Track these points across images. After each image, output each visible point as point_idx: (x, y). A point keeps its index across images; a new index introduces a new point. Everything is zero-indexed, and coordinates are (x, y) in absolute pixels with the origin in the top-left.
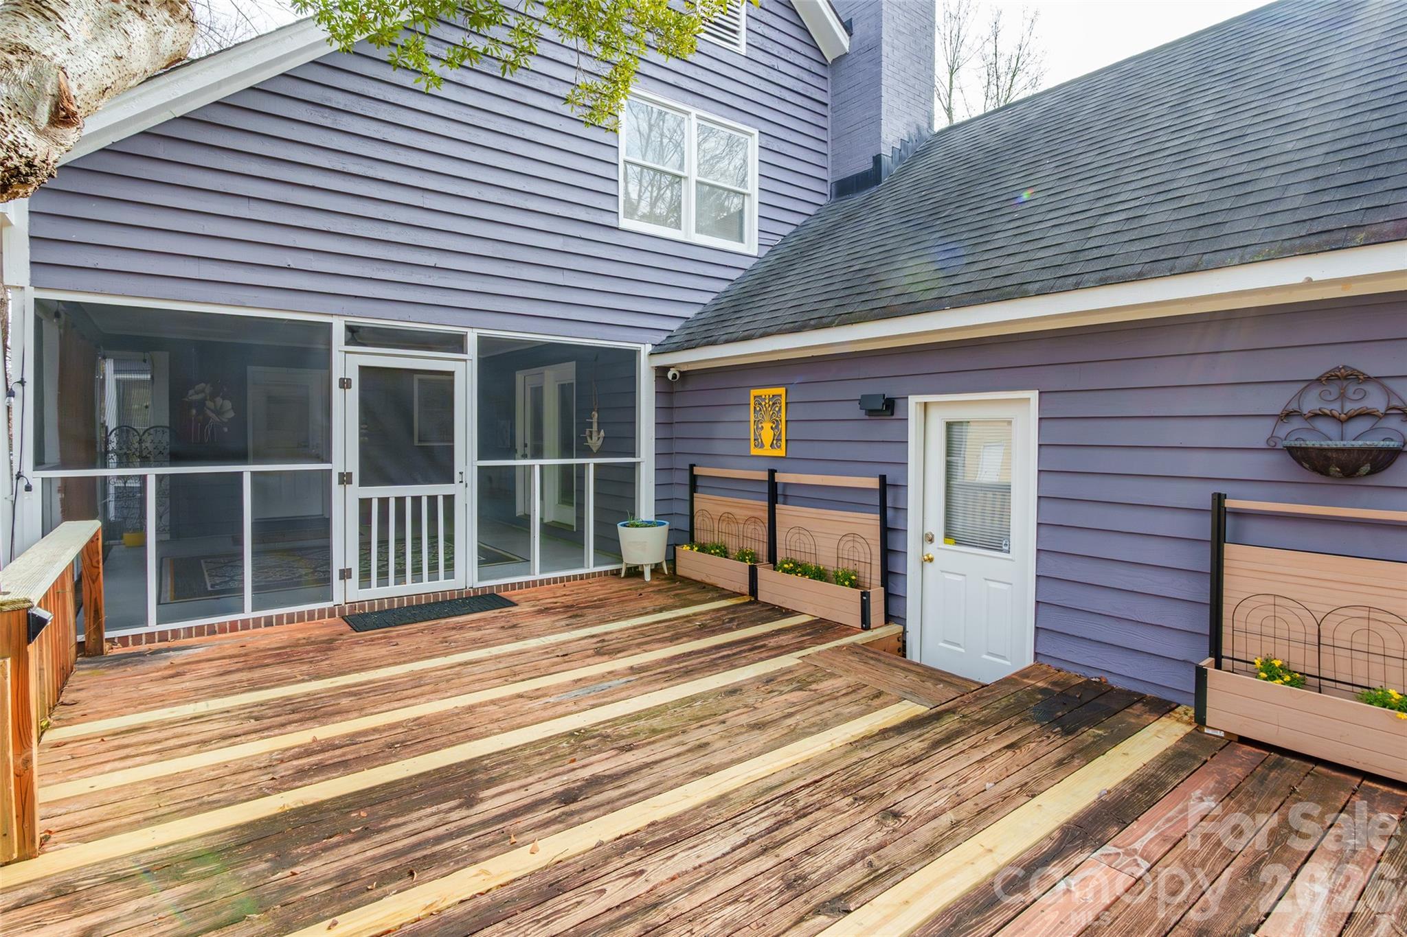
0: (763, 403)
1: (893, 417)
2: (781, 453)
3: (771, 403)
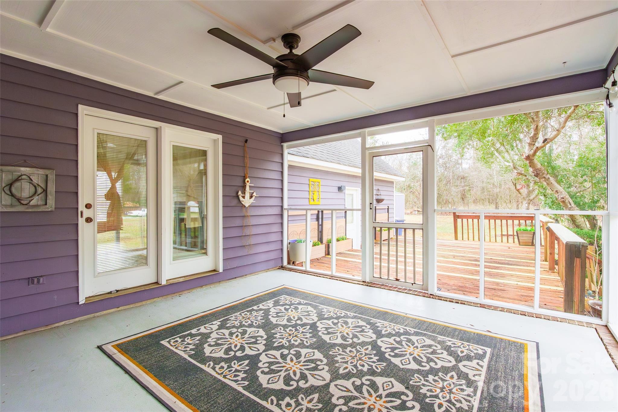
1: (343, 192)
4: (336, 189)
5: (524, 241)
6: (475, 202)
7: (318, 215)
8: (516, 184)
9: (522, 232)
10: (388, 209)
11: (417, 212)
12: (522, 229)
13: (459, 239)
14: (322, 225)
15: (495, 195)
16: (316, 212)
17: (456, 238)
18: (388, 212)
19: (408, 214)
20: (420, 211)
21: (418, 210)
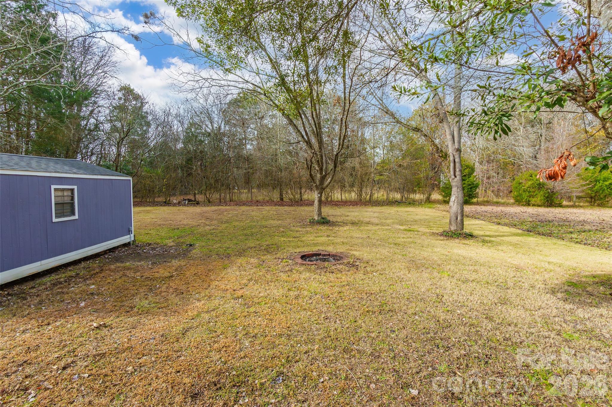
15: (280, 180)
19: (174, 205)
20: (192, 201)
21: (188, 199)
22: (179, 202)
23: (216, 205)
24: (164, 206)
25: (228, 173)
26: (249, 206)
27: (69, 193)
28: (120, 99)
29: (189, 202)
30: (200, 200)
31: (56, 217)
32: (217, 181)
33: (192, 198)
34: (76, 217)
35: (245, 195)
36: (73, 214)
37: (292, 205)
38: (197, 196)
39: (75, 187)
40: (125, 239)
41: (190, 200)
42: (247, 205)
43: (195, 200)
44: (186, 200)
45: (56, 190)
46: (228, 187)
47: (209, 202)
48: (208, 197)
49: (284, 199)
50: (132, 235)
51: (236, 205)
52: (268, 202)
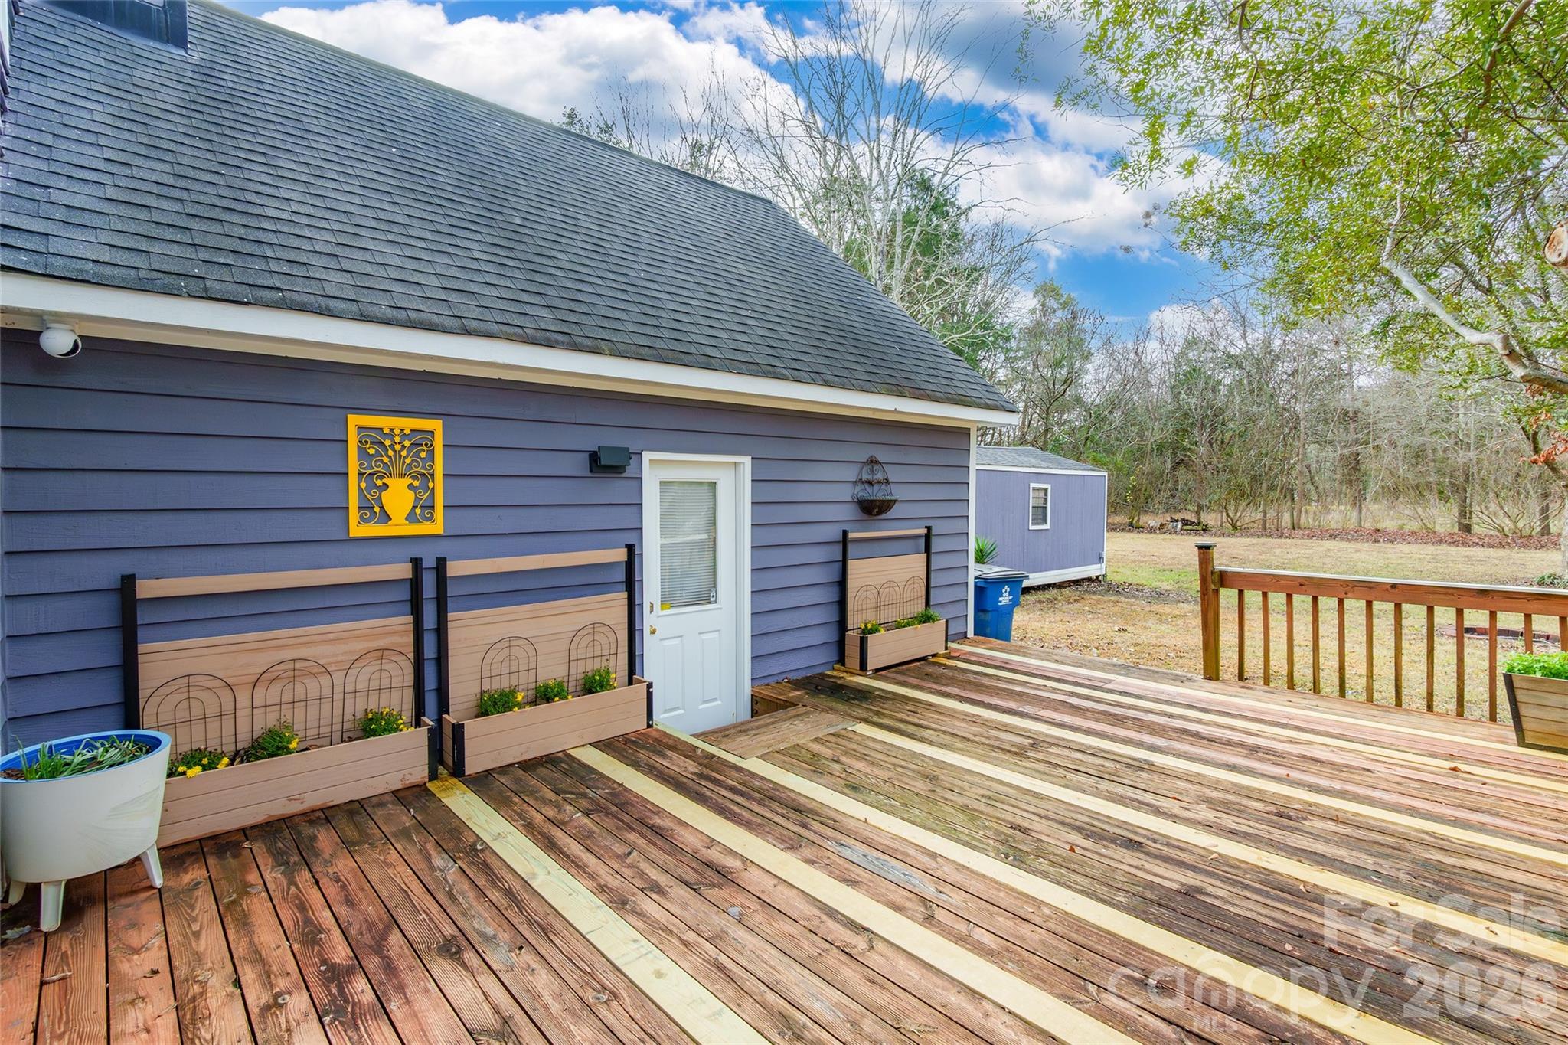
0: (388, 443)
1: (624, 475)
2: (438, 528)
3: (407, 443)
4: (578, 465)
5: (1553, 728)
6: (1394, 492)
7: (416, 583)
8: (1535, 434)
9: (1536, 680)
10: (928, 537)
11: (1180, 524)
12: (1537, 666)
13: (1223, 675)
14: (441, 631)
15: (1460, 473)
16: (404, 571)
17: (1212, 673)
18: (928, 550)
19: (1152, 530)
20: (1192, 523)
21: (1183, 520)
22: (1162, 525)
23: (1252, 535)
24: (1129, 531)
25: (1289, 459)
26: (1350, 541)
27: (1042, 494)
28: (1033, 311)
29: (1184, 525)
30: (1211, 523)
31: (1033, 524)
32: (1255, 479)
33: (1189, 516)
34: (1047, 526)
35: (1339, 515)
36: (1045, 521)
37: (1501, 545)
38: (1203, 515)
39: (1048, 486)
40: (1092, 570)
41: (1186, 522)
42: (1342, 539)
43: (1199, 523)
44: (1177, 521)
45: (1034, 489)
46: (1289, 493)
47: (1235, 528)
48: (1231, 514)
49: (1475, 529)
50: (1104, 565)
51: (1310, 537)
52: (1413, 533)
